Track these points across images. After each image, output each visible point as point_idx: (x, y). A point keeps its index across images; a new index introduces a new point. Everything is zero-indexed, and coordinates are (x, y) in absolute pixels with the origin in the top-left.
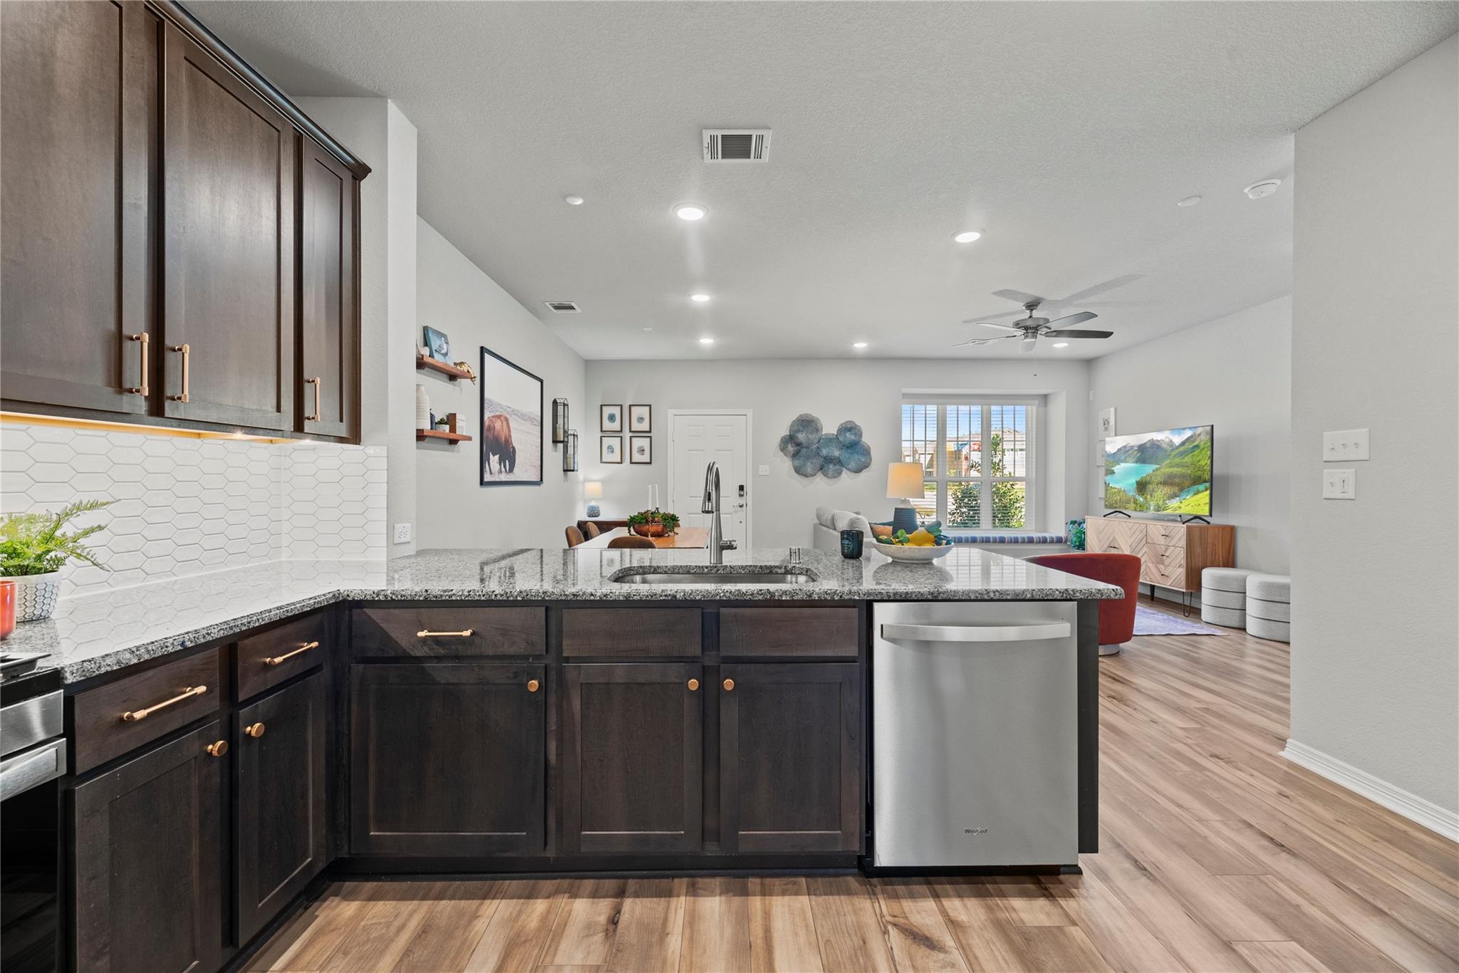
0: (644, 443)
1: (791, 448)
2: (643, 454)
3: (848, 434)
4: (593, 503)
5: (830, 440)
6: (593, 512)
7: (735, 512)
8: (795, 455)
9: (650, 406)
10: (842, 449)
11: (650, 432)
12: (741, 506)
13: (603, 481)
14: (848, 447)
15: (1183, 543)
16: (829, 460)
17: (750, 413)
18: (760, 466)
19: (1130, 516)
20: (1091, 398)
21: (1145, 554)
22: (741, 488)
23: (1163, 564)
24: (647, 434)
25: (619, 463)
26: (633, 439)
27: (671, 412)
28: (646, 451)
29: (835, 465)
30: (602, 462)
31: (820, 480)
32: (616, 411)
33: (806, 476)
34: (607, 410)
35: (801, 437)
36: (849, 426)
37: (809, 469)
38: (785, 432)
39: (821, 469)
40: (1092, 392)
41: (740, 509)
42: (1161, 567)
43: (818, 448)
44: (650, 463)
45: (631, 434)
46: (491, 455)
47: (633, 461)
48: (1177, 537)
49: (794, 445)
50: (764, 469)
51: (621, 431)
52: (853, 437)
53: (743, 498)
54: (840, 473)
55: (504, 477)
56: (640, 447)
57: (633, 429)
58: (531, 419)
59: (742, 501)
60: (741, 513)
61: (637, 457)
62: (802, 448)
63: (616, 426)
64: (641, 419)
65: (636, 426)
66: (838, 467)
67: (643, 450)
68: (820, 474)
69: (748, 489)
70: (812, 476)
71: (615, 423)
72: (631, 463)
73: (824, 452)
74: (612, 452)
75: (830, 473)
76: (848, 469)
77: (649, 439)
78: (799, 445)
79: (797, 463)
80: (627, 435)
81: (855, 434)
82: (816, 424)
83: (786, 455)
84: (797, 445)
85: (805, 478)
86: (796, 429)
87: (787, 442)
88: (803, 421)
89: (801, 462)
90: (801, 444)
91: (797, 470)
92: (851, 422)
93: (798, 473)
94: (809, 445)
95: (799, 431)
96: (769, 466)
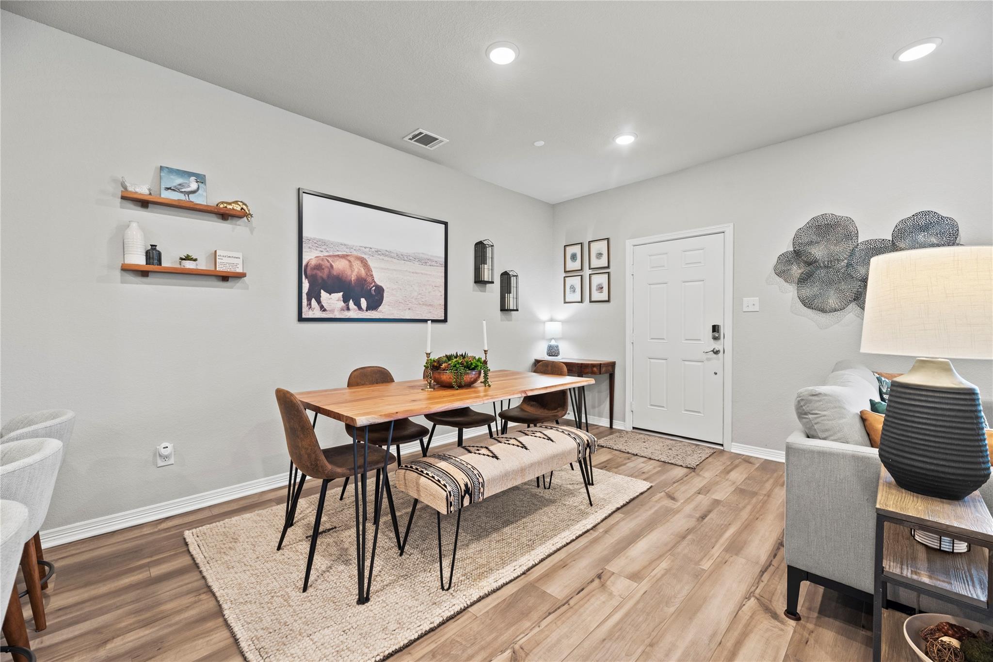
0: (602, 279)
1: (796, 271)
2: (601, 292)
4: (553, 343)
5: (876, 250)
6: (553, 351)
7: (708, 359)
8: (802, 281)
9: (608, 239)
11: (608, 267)
12: (716, 352)
13: (563, 322)
17: (729, 229)
18: (744, 299)
22: (715, 329)
24: (605, 270)
25: (579, 302)
26: (593, 277)
27: (629, 243)
28: (604, 288)
30: (565, 302)
32: (577, 249)
33: (823, 311)
34: (570, 251)
35: (818, 252)
36: (922, 222)
37: (832, 301)
38: (787, 246)
39: (856, 298)
41: (715, 356)
43: (848, 265)
44: (608, 301)
45: (591, 272)
46: (323, 294)
47: (593, 299)
49: (802, 265)
50: (751, 303)
51: (582, 269)
53: (719, 342)
55: (354, 313)
56: (599, 285)
57: (592, 267)
58: (425, 261)
59: (717, 346)
60: (716, 362)
61: (596, 296)
62: (817, 268)
63: (577, 265)
64: (599, 255)
65: (595, 263)
67: (602, 288)
69: (726, 330)
70: (834, 310)
71: (577, 260)
72: (590, 302)
74: (574, 291)
77: (606, 275)
78: (811, 263)
79: (807, 292)
80: (587, 272)
82: (846, 227)
83: (786, 281)
84: (809, 264)
85: (824, 315)
86: (806, 240)
87: (789, 262)
88: (819, 227)
89: (815, 289)
90: (815, 262)
91: (808, 303)
92: (929, 213)
93: (809, 307)
94: (831, 261)
95: (811, 243)
96: (758, 298)
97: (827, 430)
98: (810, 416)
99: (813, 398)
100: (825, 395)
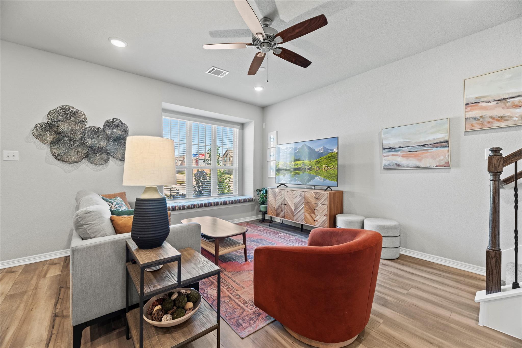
1: (49, 136)
3: (115, 130)
5: (95, 132)
8: (53, 143)
10: (109, 141)
14: (115, 140)
15: (327, 202)
16: (94, 150)
18: (4, 151)
19: (287, 186)
20: (264, 127)
21: (304, 208)
23: (314, 214)
29: (102, 154)
31: (85, 166)
33: (68, 162)
35: (64, 127)
36: (115, 123)
38: (41, 119)
39: (87, 156)
40: (264, 124)
42: (313, 215)
43: (82, 138)
48: (323, 199)
49: (53, 133)
50: (11, 154)
52: (120, 132)
54: (107, 161)
62: (64, 136)
66: (105, 156)
68: (85, 161)
70: (75, 162)
73: (90, 142)
75: (97, 161)
76: (114, 158)
79: (57, 150)
81: (122, 130)
82: (80, 117)
83: (42, 142)
84: (59, 133)
85: (68, 165)
86: (56, 118)
87: (44, 130)
88: (64, 112)
89: (63, 149)
90: (62, 133)
91: (58, 157)
92: (117, 120)
93: (59, 160)
94: (72, 134)
95: (59, 121)
96: (18, 151)
97: (95, 232)
98: (85, 226)
99: (89, 215)
100: (93, 212)
